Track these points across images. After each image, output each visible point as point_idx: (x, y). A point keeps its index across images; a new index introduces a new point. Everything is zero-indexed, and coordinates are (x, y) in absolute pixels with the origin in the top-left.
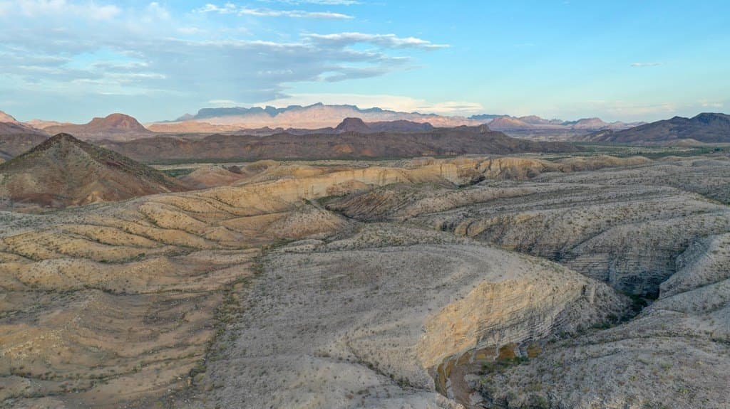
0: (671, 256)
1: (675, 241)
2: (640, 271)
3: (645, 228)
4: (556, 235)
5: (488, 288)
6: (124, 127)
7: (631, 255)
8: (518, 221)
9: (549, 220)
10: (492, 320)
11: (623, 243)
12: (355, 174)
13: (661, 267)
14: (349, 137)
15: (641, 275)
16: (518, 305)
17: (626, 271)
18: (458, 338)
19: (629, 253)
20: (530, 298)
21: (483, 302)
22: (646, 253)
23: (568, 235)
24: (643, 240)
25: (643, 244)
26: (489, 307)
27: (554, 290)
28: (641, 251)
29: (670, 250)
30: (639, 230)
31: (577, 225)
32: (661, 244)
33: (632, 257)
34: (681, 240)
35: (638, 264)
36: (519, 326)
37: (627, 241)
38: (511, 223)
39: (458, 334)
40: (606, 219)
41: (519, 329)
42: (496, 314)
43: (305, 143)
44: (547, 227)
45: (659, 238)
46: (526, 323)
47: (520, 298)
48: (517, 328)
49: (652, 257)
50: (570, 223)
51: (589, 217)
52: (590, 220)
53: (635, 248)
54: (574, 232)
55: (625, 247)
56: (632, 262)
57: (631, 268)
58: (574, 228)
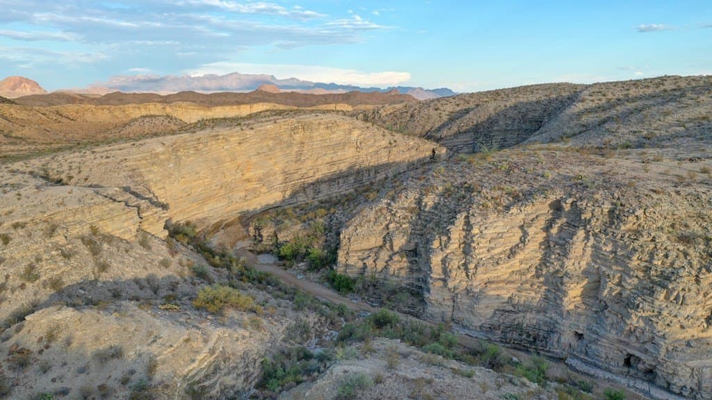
1: (545, 111)
4: (421, 122)
5: (297, 128)
6: (24, 91)
7: (497, 131)
8: (384, 114)
9: (415, 109)
10: (304, 171)
11: (490, 119)
12: (241, 110)
14: (258, 96)
16: (339, 154)
18: (250, 186)
19: (495, 128)
20: (357, 147)
21: (290, 145)
22: (513, 126)
23: (433, 121)
24: (511, 113)
25: (510, 118)
26: (300, 154)
27: (390, 143)
28: (507, 125)
31: (444, 111)
32: (530, 115)
33: (497, 133)
36: (341, 181)
37: (494, 117)
38: (376, 118)
39: (248, 180)
40: (475, 103)
41: (341, 185)
42: (309, 163)
43: (211, 102)
44: (412, 116)
45: (528, 109)
46: (351, 179)
47: (343, 145)
48: (338, 184)
49: (519, 130)
50: (437, 110)
51: (457, 103)
52: (458, 105)
53: (501, 123)
54: (440, 117)
55: (491, 123)
58: (440, 114)
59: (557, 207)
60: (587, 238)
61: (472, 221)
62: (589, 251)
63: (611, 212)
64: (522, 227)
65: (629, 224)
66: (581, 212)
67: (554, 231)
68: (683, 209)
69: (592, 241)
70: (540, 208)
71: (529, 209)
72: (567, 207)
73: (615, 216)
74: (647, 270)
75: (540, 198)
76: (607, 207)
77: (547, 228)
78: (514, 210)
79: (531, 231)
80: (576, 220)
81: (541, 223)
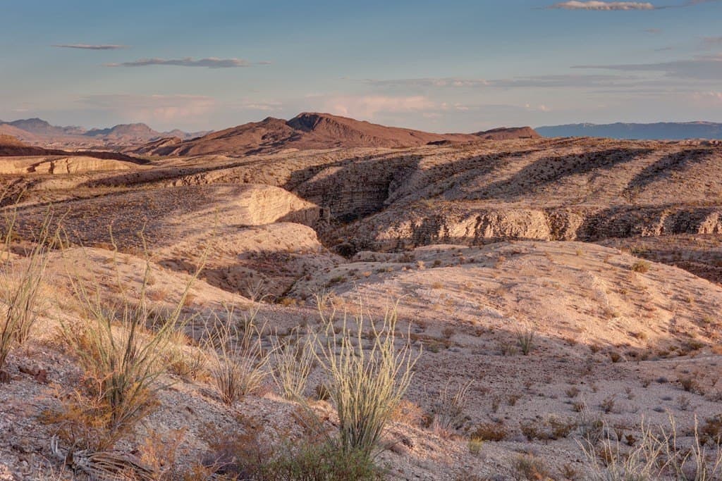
0: (380, 190)
1: (383, 176)
2: (354, 208)
3: (353, 167)
9: (247, 175)
11: (334, 183)
13: (372, 202)
15: (354, 211)
17: (341, 210)
19: (343, 191)
22: (358, 189)
24: (353, 177)
25: (354, 182)
26: (262, 214)
28: (353, 188)
29: (379, 184)
30: (348, 169)
31: (280, 176)
32: (371, 179)
33: (345, 195)
34: (387, 174)
35: (352, 201)
37: (339, 181)
38: (202, 184)
42: (268, 220)
44: (246, 181)
45: (367, 174)
47: (285, 207)
49: (363, 192)
50: (272, 174)
51: (290, 168)
53: (347, 186)
55: (338, 186)
56: (346, 199)
57: (345, 206)
58: (277, 179)
59: (479, 219)
60: (491, 228)
61: (448, 227)
62: (492, 232)
63: (498, 218)
64: (467, 228)
65: (504, 221)
66: (488, 220)
67: (479, 227)
68: (518, 216)
69: (493, 228)
70: (473, 220)
71: (469, 221)
72: (483, 218)
73: (499, 219)
74: (510, 234)
75: (472, 217)
76: (496, 217)
77: (476, 227)
78: (463, 222)
79: (470, 229)
80: (487, 221)
81: (474, 225)
